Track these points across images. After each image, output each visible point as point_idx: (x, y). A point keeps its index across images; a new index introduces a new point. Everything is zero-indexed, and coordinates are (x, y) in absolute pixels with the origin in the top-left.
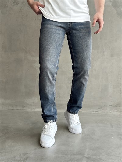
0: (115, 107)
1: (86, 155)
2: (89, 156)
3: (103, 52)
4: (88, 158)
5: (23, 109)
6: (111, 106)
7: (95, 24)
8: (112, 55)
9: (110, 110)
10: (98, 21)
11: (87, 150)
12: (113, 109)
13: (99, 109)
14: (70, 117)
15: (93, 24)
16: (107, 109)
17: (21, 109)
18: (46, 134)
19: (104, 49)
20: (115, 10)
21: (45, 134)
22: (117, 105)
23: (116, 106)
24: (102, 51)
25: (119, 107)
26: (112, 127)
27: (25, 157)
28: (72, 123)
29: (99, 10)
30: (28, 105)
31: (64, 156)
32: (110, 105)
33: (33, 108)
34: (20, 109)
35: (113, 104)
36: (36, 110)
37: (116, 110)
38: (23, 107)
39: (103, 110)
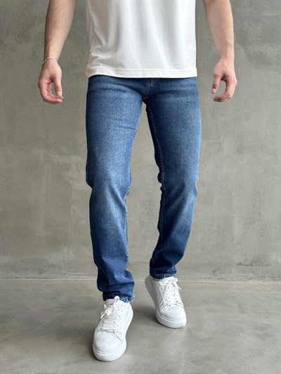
0: (250, 267)
3: (220, 143)
5: (40, 276)
6: (240, 264)
7: (217, 88)
8: (240, 150)
9: (238, 274)
10: (225, 78)
11: (183, 364)
12: (244, 272)
13: (214, 272)
14: (160, 289)
15: (214, 87)
16: (230, 272)
17: (36, 276)
18: (105, 331)
19: (222, 137)
20: (243, 51)
21: (104, 328)
22: (254, 261)
23: (251, 265)
24: (218, 141)
25: (258, 267)
26: (242, 312)
28: (165, 302)
29: (225, 54)
30: (53, 266)
32: (238, 262)
33: (65, 274)
34: (33, 276)
35: (245, 260)
36: (71, 278)
37: (251, 275)
38: (41, 271)
39: (223, 276)
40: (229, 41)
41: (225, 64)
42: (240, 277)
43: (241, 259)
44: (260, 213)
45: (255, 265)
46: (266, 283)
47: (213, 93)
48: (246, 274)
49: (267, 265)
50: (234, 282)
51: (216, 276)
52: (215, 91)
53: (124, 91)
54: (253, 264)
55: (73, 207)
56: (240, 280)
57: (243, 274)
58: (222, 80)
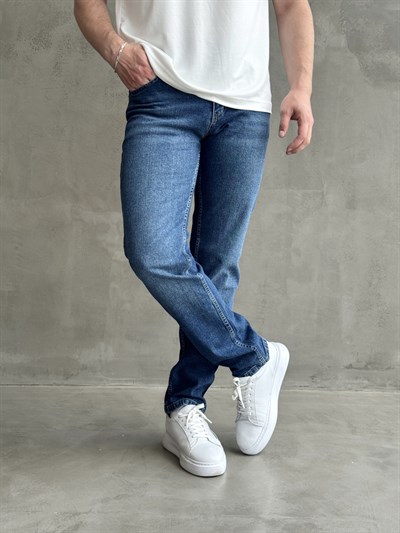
0: (364, 371)
1: (266, 515)
2: (276, 517)
3: (322, 194)
4: (272, 523)
5: (66, 382)
6: (350, 367)
8: (351, 204)
9: (347, 381)
10: (296, 116)
11: (268, 501)
12: (356, 378)
13: (312, 377)
15: (281, 128)
16: (336, 378)
17: (59, 382)
19: (325, 186)
20: (357, 61)
22: (370, 363)
23: (366, 368)
24: (319, 191)
25: (376, 371)
26: (354, 432)
27: (71, 523)
29: (297, 83)
30: (84, 368)
31: (196, 519)
32: (347, 363)
33: (101, 380)
34: (57, 382)
35: (358, 361)
36: (111, 386)
37: (366, 382)
38: (68, 376)
39: (326, 383)
40: (304, 65)
41: (295, 96)
42: (349, 386)
43: (352, 360)
44: (379, 295)
45: (371, 368)
46: (387, 394)
47: (280, 136)
48: (358, 381)
49: (389, 368)
50: (342, 393)
51: (316, 382)
52: (283, 133)
53: (173, 135)
54: (369, 367)
55: (112, 285)
56: (350, 389)
57: (355, 382)
58: (292, 119)
